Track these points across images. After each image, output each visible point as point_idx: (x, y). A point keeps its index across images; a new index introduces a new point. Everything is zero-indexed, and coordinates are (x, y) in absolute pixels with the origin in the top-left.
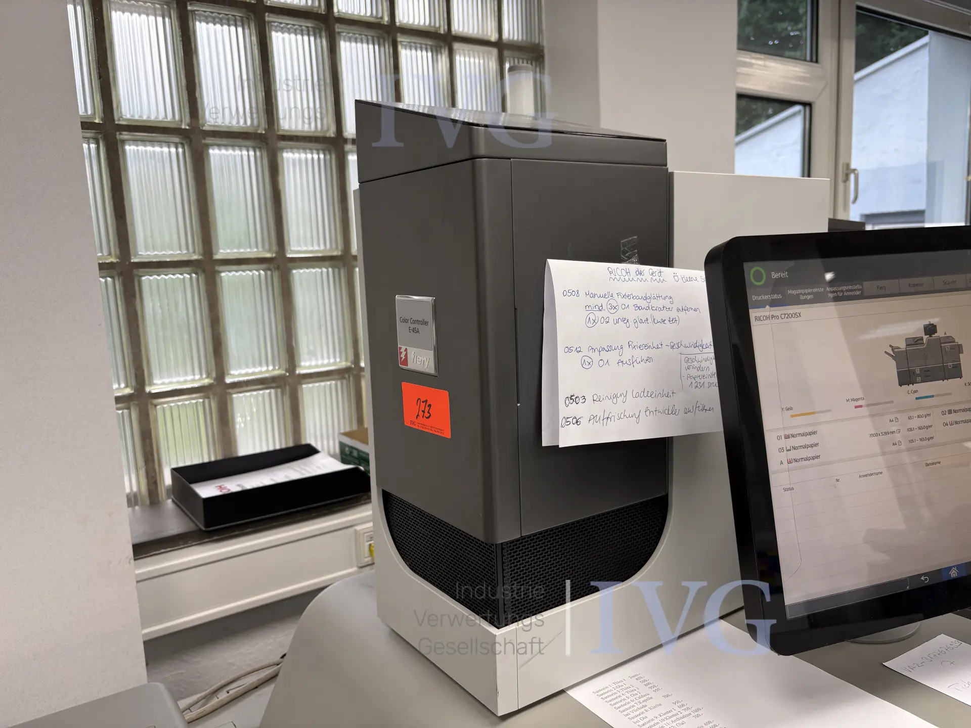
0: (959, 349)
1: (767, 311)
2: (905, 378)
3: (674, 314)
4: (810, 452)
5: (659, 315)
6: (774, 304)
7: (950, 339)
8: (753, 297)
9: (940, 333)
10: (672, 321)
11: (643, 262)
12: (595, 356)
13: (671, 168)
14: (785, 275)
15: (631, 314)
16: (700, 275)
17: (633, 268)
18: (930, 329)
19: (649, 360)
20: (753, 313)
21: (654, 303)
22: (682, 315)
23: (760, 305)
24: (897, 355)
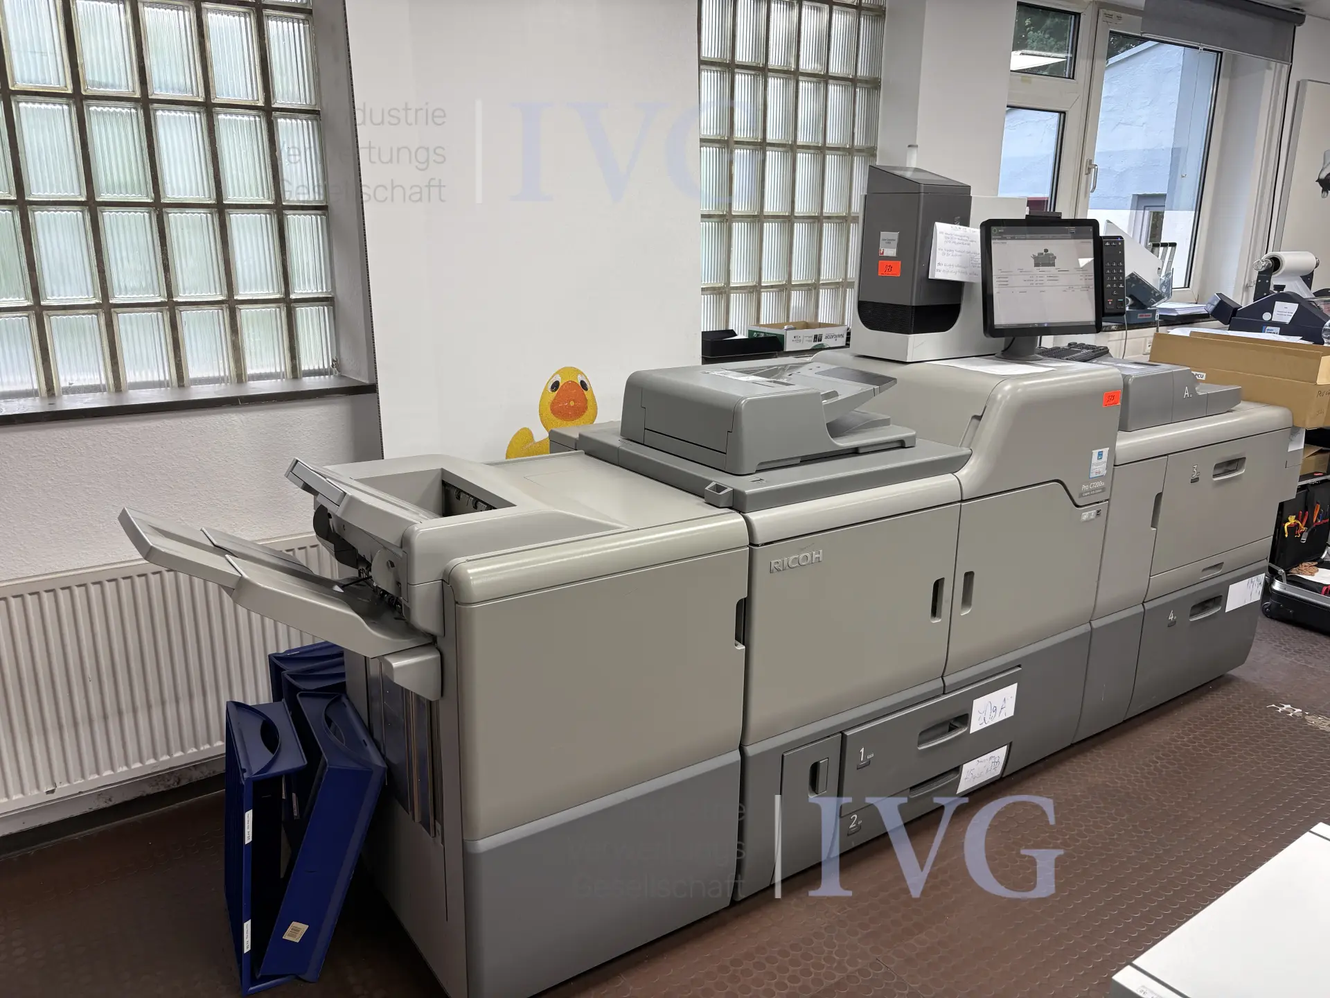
0: (1055, 258)
1: (997, 241)
2: (1037, 265)
3: (969, 242)
4: (1005, 283)
5: (965, 242)
6: (999, 239)
7: (1052, 255)
8: (993, 237)
9: (1049, 252)
10: (969, 244)
11: (961, 225)
12: (946, 252)
13: (971, 195)
14: (1003, 231)
15: (957, 241)
16: (978, 231)
17: (958, 226)
18: (1046, 251)
19: (960, 256)
20: (992, 241)
21: (963, 238)
22: (971, 243)
23: (995, 239)
24: (1035, 258)
